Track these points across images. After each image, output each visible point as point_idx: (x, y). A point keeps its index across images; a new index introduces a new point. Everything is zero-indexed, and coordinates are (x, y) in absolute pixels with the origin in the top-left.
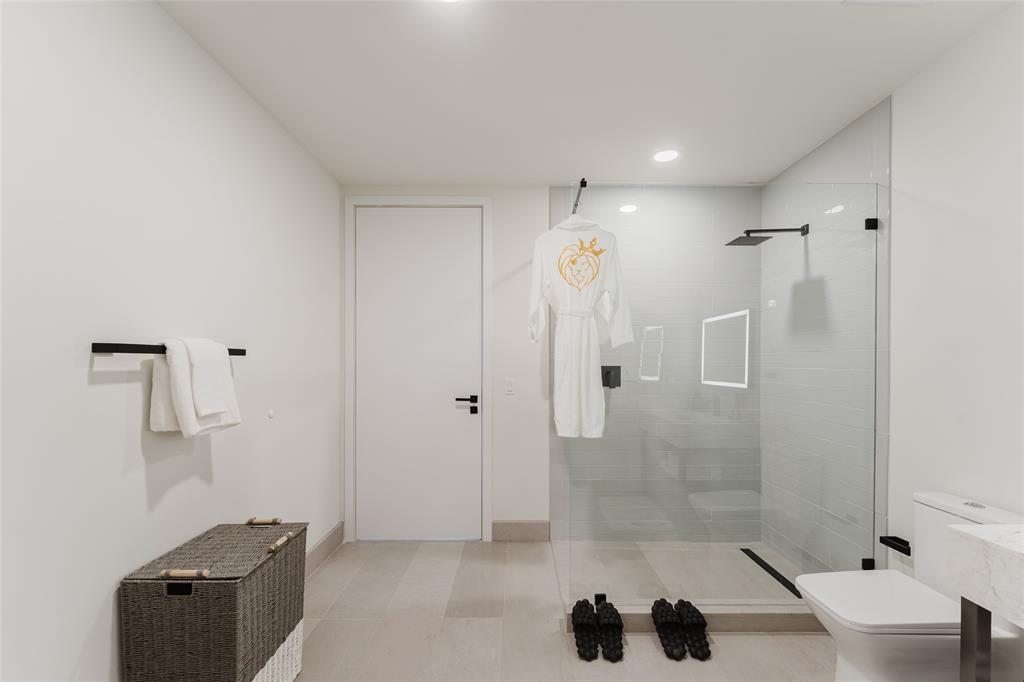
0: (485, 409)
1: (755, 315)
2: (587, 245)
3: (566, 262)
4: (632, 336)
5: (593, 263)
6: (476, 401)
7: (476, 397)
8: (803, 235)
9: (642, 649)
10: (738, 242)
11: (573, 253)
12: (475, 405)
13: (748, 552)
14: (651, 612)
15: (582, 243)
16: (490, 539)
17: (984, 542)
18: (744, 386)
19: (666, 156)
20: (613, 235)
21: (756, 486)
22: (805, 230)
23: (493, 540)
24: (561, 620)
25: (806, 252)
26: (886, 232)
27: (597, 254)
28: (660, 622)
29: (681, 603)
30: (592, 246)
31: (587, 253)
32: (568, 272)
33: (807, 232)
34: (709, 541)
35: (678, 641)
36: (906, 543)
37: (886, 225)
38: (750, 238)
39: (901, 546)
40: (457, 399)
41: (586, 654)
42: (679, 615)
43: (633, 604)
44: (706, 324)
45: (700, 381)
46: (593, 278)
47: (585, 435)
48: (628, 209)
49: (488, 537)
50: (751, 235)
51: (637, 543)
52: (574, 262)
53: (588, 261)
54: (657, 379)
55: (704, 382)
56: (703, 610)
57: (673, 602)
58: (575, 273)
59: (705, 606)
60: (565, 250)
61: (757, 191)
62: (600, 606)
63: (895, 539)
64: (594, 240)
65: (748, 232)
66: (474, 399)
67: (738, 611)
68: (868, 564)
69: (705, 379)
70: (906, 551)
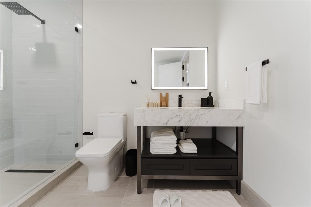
8: (42, 24)
22: (43, 22)
25: (44, 31)
33: (44, 24)
39: (88, 133)
68: (77, 145)
70: (92, 134)
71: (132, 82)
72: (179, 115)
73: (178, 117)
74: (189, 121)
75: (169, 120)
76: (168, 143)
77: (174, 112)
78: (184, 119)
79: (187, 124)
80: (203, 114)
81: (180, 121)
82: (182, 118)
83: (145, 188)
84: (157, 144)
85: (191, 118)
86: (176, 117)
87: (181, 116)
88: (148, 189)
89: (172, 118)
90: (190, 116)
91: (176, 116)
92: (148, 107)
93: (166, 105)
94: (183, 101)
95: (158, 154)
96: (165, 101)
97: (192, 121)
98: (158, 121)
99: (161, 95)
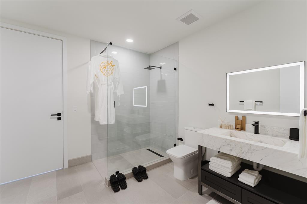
0: (64, 118)
1: (149, 88)
2: (109, 63)
3: (103, 67)
4: (123, 92)
5: (111, 68)
6: (60, 115)
7: (60, 114)
9: (131, 182)
10: (147, 68)
11: (105, 65)
12: (60, 117)
13: (148, 149)
14: (132, 171)
15: (108, 62)
16: (67, 167)
17: (202, 134)
18: (146, 106)
19: (130, 41)
20: (117, 61)
21: (149, 132)
22: (161, 68)
23: (69, 167)
24: (104, 184)
25: (161, 73)
26: (178, 71)
27: (113, 66)
28: (135, 173)
29: (139, 166)
30: (111, 63)
31: (109, 65)
32: (103, 70)
34: (140, 149)
35: (140, 177)
37: (178, 70)
38: (149, 68)
39: (181, 139)
40: (51, 115)
41: (116, 190)
42: (140, 170)
43: (126, 171)
44: (134, 89)
46: (112, 74)
47: (110, 123)
49: (66, 166)
50: (150, 67)
51: (120, 154)
52: (105, 68)
53: (110, 68)
55: (134, 106)
56: (145, 167)
57: (137, 167)
58: (106, 71)
59: (145, 165)
60: (102, 63)
61: (148, 56)
62: (118, 175)
63: (180, 138)
64: (112, 61)
65: (149, 66)
66: (59, 114)
67: (152, 164)
68: (175, 145)
70: (182, 140)
71: (210, 105)
72: (231, 145)
73: (229, 146)
74: (240, 153)
75: (221, 147)
76: (223, 166)
77: (225, 141)
78: (236, 149)
79: (239, 155)
80: (256, 150)
81: (231, 150)
82: (233, 148)
83: (207, 194)
84: (214, 163)
85: (242, 151)
86: (228, 146)
87: (232, 146)
88: (209, 196)
89: (224, 146)
90: (242, 148)
92: (221, 128)
93: (242, 129)
94: (265, 128)
95: (214, 171)
96: (240, 125)
97: (243, 153)
98: (212, 145)
99: (237, 118)
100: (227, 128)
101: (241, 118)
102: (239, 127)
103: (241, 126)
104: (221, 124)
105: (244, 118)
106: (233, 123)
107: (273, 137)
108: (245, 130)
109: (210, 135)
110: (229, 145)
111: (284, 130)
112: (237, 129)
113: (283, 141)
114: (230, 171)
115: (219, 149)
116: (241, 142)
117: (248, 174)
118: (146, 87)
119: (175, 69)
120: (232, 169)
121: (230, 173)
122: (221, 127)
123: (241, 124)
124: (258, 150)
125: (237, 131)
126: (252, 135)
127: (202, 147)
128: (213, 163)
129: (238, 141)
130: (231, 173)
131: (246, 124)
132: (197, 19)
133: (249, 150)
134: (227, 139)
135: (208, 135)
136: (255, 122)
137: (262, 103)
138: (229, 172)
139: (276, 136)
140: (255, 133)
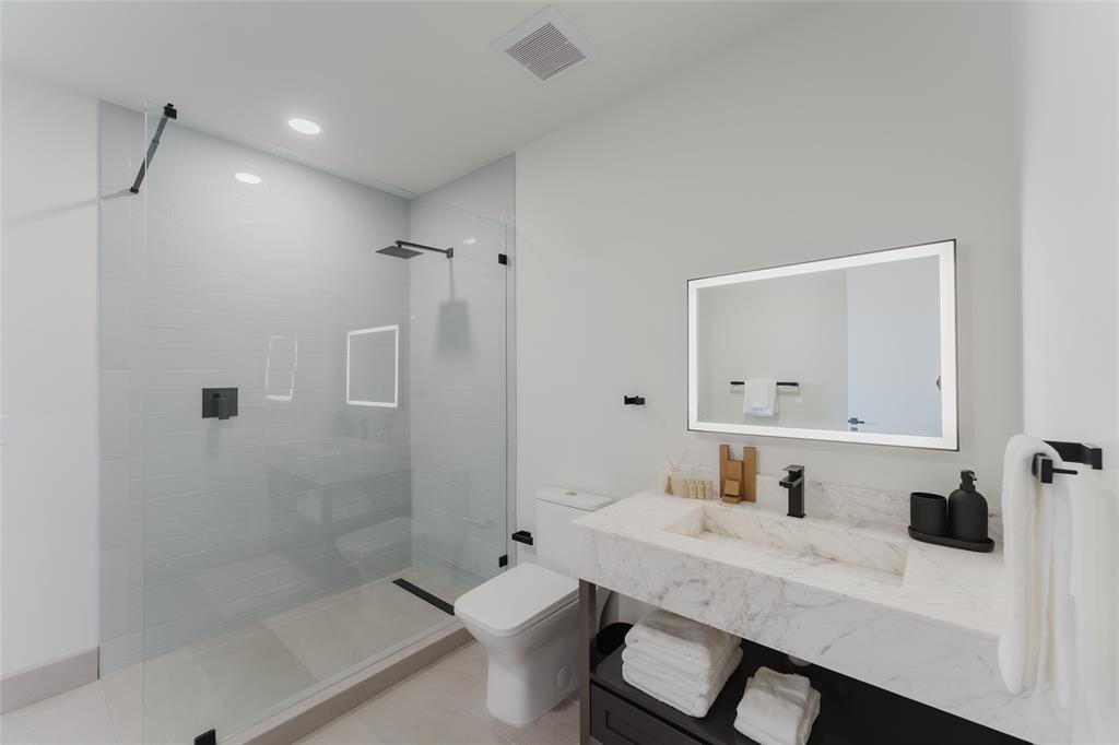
1: (405, 331)
8: (448, 257)
10: (388, 251)
13: (402, 583)
17: (593, 530)
18: (395, 405)
19: (304, 126)
22: (450, 253)
25: (452, 275)
26: (513, 268)
33: (452, 256)
36: (529, 534)
37: (512, 264)
38: (401, 250)
39: (524, 537)
44: (351, 337)
45: (345, 402)
48: (247, 178)
50: (403, 247)
54: (288, 398)
55: (349, 402)
61: (405, 203)
63: (522, 533)
65: (400, 243)
68: (504, 561)
69: (350, 399)
70: (530, 542)
71: (628, 401)
72: (704, 582)
73: (700, 585)
74: (741, 617)
75: (667, 589)
77: (684, 565)
78: (723, 601)
79: (736, 626)
80: (805, 607)
81: (707, 604)
82: (713, 594)
84: (640, 656)
85: (748, 607)
86: (693, 585)
87: (709, 586)
89: (678, 585)
90: (747, 597)
91: (692, 581)
92: (668, 496)
93: (745, 495)
94: (823, 490)
95: (642, 689)
96: (736, 480)
97: (752, 618)
98: (633, 579)
99: (726, 453)
100: (691, 492)
101: (738, 452)
102: (733, 488)
103: (738, 484)
104: (669, 479)
105: (751, 453)
106: (712, 473)
107: (856, 531)
108: (754, 501)
109: (624, 539)
110: (697, 581)
111: (888, 499)
112: (726, 496)
113: (888, 544)
114: (704, 688)
115: (661, 598)
116: (743, 571)
117: (771, 697)
118: (396, 327)
119: (503, 259)
120: (711, 678)
121: (701, 699)
122: (669, 491)
123: (740, 476)
124: (811, 607)
125: (728, 506)
126: (781, 524)
127: (592, 586)
128: (635, 657)
129: (731, 566)
130: (707, 696)
131: (758, 477)
132: (574, 56)
133: (774, 604)
134: (688, 556)
135: (618, 536)
136: (790, 472)
137: (796, 387)
138: (701, 696)
139: (862, 524)
140: (791, 514)
